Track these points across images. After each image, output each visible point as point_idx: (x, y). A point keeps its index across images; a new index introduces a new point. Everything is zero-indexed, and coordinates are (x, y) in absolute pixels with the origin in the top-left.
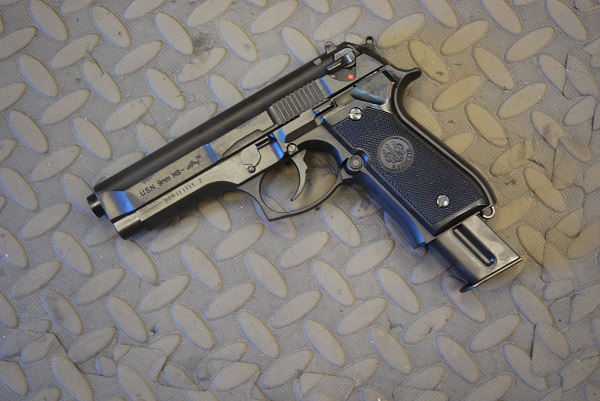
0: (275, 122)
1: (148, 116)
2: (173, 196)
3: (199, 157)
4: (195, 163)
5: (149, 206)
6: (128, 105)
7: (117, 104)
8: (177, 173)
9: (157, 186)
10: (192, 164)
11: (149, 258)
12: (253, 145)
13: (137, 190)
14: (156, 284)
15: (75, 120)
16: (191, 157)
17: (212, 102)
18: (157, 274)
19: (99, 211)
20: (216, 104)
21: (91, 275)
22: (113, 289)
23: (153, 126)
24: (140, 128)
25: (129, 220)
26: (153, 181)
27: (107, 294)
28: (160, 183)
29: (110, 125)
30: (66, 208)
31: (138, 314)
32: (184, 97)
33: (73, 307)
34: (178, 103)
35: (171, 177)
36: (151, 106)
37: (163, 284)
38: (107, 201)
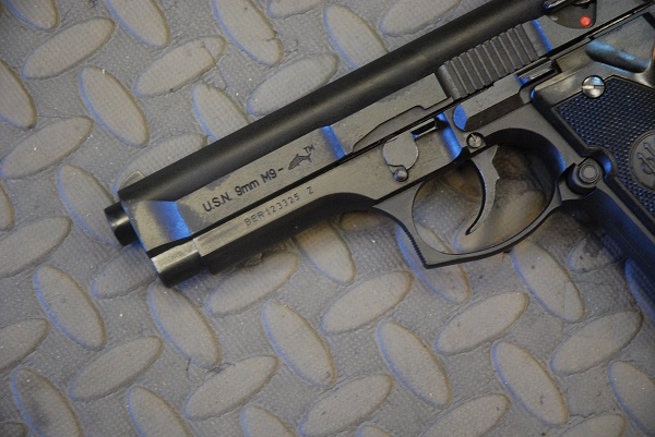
0: (448, 93)
1: (213, 73)
2: (261, 214)
3: (311, 148)
4: (303, 158)
5: (216, 231)
6: (178, 52)
7: (161, 48)
8: (270, 175)
9: (233, 195)
10: (298, 160)
11: (205, 321)
12: (408, 133)
13: (197, 201)
14: (216, 369)
15: (85, 72)
16: (296, 147)
17: (328, 53)
18: (218, 351)
19: (127, 235)
20: (336, 57)
21: (101, 348)
22: (139, 374)
23: (222, 91)
24: (200, 92)
25: (180, 253)
26: (227, 185)
27: (128, 383)
28: (240, 190)
29: (147, 83)
30: (62, 226)
31: (182, 422)
32: (280, 42)
33: (67, 403)
34: (269, 53)
35: (260, 180)
36: (220, 55)
37: (229, 370)
38: (142, 216)
